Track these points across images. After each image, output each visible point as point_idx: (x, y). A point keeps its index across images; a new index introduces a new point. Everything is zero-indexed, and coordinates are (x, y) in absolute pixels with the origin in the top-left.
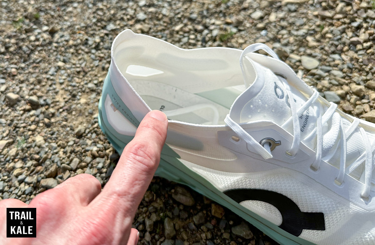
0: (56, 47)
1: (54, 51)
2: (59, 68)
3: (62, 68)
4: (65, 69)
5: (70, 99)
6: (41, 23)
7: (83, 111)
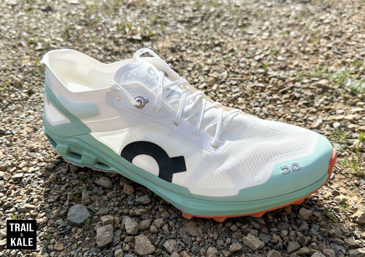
0: (30, 102)
1: (28, 104)
2: (30, 114)
3: (32, 114)
4: (33, 115)
5: (32, 132)
6: (24, 88)
7: (40, 138)
